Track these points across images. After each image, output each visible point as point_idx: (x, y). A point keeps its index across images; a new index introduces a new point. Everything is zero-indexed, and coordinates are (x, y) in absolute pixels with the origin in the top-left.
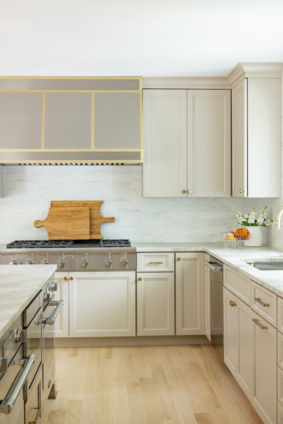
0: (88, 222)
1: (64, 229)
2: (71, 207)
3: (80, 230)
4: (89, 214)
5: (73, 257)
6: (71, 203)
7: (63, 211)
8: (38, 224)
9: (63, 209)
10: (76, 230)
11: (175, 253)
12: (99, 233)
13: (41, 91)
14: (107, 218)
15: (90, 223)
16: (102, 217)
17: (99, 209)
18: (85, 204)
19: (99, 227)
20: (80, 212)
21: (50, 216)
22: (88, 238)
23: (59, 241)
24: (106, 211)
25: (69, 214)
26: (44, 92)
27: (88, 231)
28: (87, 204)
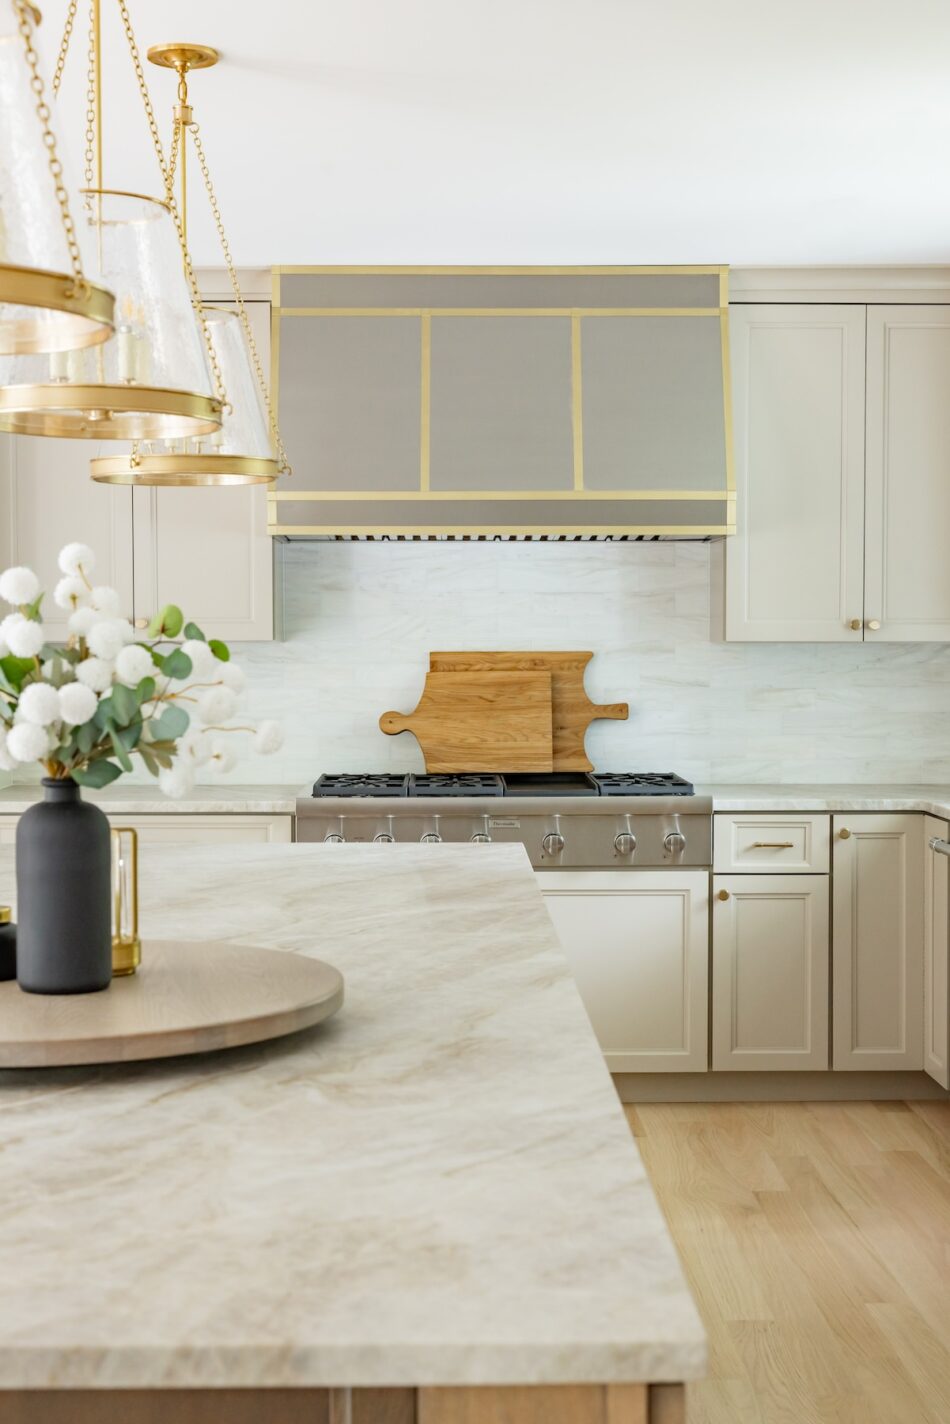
0: (547, 716)
1: (473, 740)
2: (491, 670)
3: (525, 744)
4: (549, 693)
5: (518, 824)
6: (493, 660)
7: (470, 684)
8: (393, 725)
9: (469, 676)
10: (510, 744)
11: (832, 814)
12: (581, 754)
13: (417, 311)
14: (605, 708)
15: (554, 721)
16: (588, 704)
17: (580, 680)
18: (536, 662)
19: (579, 734)
20: (523, 685)
21: (432, 702)
22: (546, 767)
23: (461, 776)
24: (602, 684)
25: (489, 694)
26: (426, 313)
27: (545, 744)
28: (543, 662)
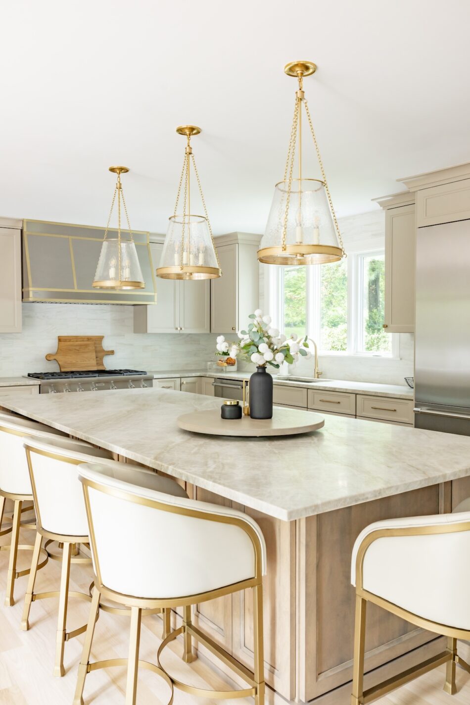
0: (94, 355)
1: (74, 362)
2: (77, 341)
3: (88, 362)
4: (94, 348)
5: (104, 385)
6: (77, 338)
7: (72, 345)
8: (48, 358)
9: (71, 343)
10: (85, 362)
11: (181, 378)
12: (103, 365)
13: (67, 237)
14: (108, 352)
15: (96, 355)
16: (104, 351)
17: (101, 344)
18: (89, 339)
19: (102, 359)
20: (86, 346)
21: (59, 350)
22: (95, 369)
23: (72, 372)
24: (107, 345)
25: (77, 348)
26: (71, 237)
27: (94, 362)
28: (91, 339)
